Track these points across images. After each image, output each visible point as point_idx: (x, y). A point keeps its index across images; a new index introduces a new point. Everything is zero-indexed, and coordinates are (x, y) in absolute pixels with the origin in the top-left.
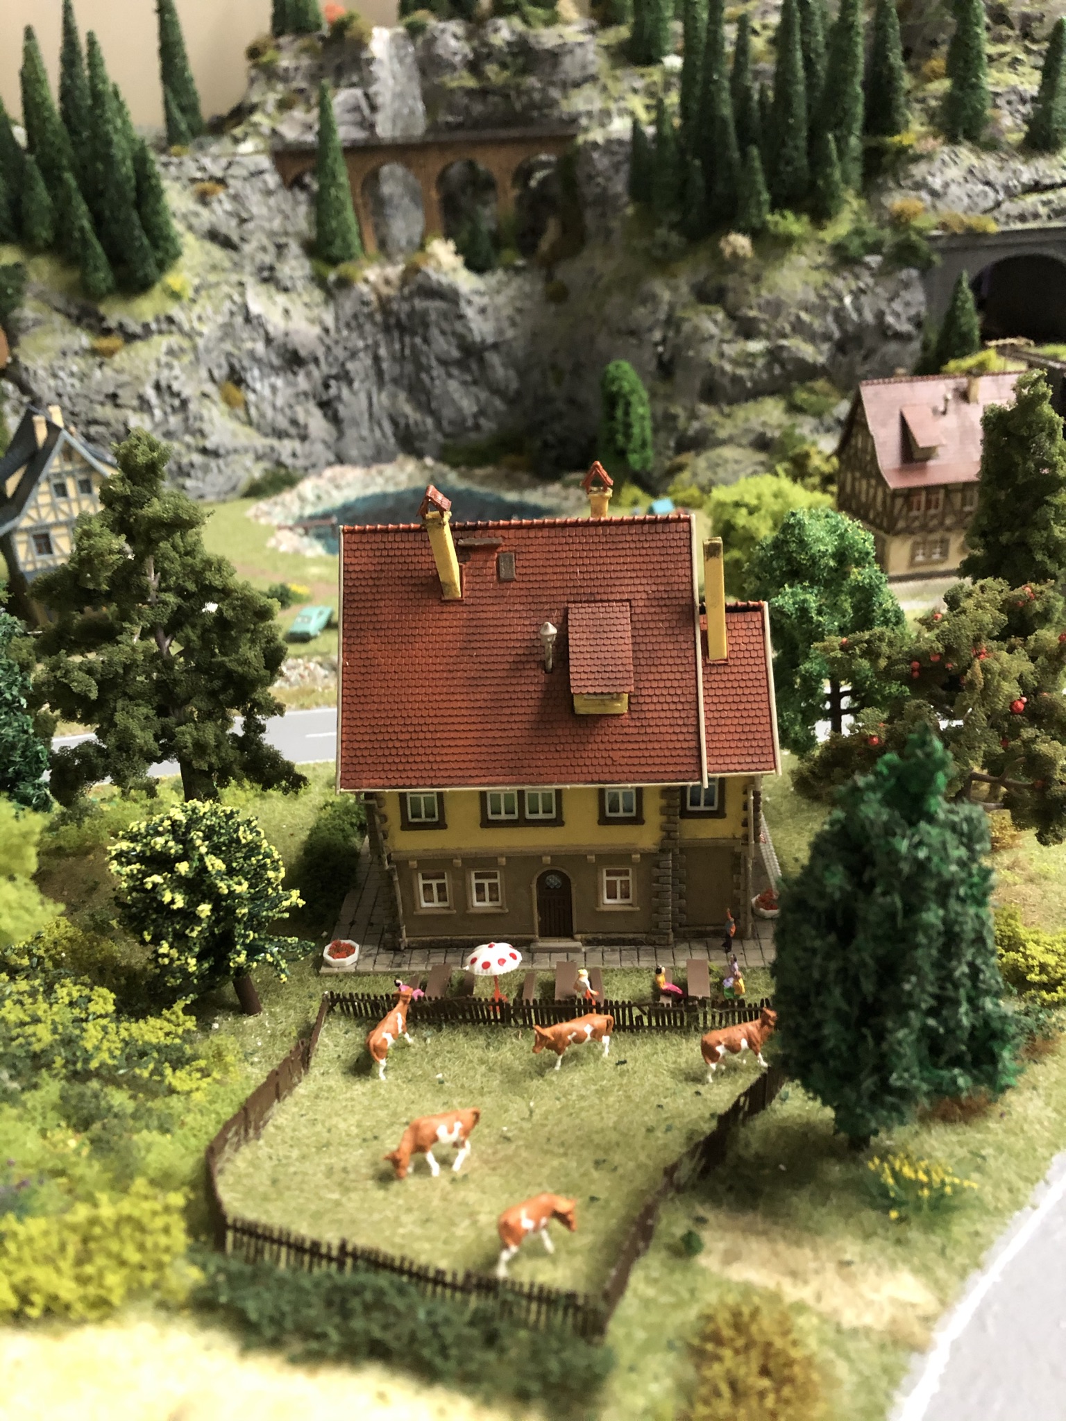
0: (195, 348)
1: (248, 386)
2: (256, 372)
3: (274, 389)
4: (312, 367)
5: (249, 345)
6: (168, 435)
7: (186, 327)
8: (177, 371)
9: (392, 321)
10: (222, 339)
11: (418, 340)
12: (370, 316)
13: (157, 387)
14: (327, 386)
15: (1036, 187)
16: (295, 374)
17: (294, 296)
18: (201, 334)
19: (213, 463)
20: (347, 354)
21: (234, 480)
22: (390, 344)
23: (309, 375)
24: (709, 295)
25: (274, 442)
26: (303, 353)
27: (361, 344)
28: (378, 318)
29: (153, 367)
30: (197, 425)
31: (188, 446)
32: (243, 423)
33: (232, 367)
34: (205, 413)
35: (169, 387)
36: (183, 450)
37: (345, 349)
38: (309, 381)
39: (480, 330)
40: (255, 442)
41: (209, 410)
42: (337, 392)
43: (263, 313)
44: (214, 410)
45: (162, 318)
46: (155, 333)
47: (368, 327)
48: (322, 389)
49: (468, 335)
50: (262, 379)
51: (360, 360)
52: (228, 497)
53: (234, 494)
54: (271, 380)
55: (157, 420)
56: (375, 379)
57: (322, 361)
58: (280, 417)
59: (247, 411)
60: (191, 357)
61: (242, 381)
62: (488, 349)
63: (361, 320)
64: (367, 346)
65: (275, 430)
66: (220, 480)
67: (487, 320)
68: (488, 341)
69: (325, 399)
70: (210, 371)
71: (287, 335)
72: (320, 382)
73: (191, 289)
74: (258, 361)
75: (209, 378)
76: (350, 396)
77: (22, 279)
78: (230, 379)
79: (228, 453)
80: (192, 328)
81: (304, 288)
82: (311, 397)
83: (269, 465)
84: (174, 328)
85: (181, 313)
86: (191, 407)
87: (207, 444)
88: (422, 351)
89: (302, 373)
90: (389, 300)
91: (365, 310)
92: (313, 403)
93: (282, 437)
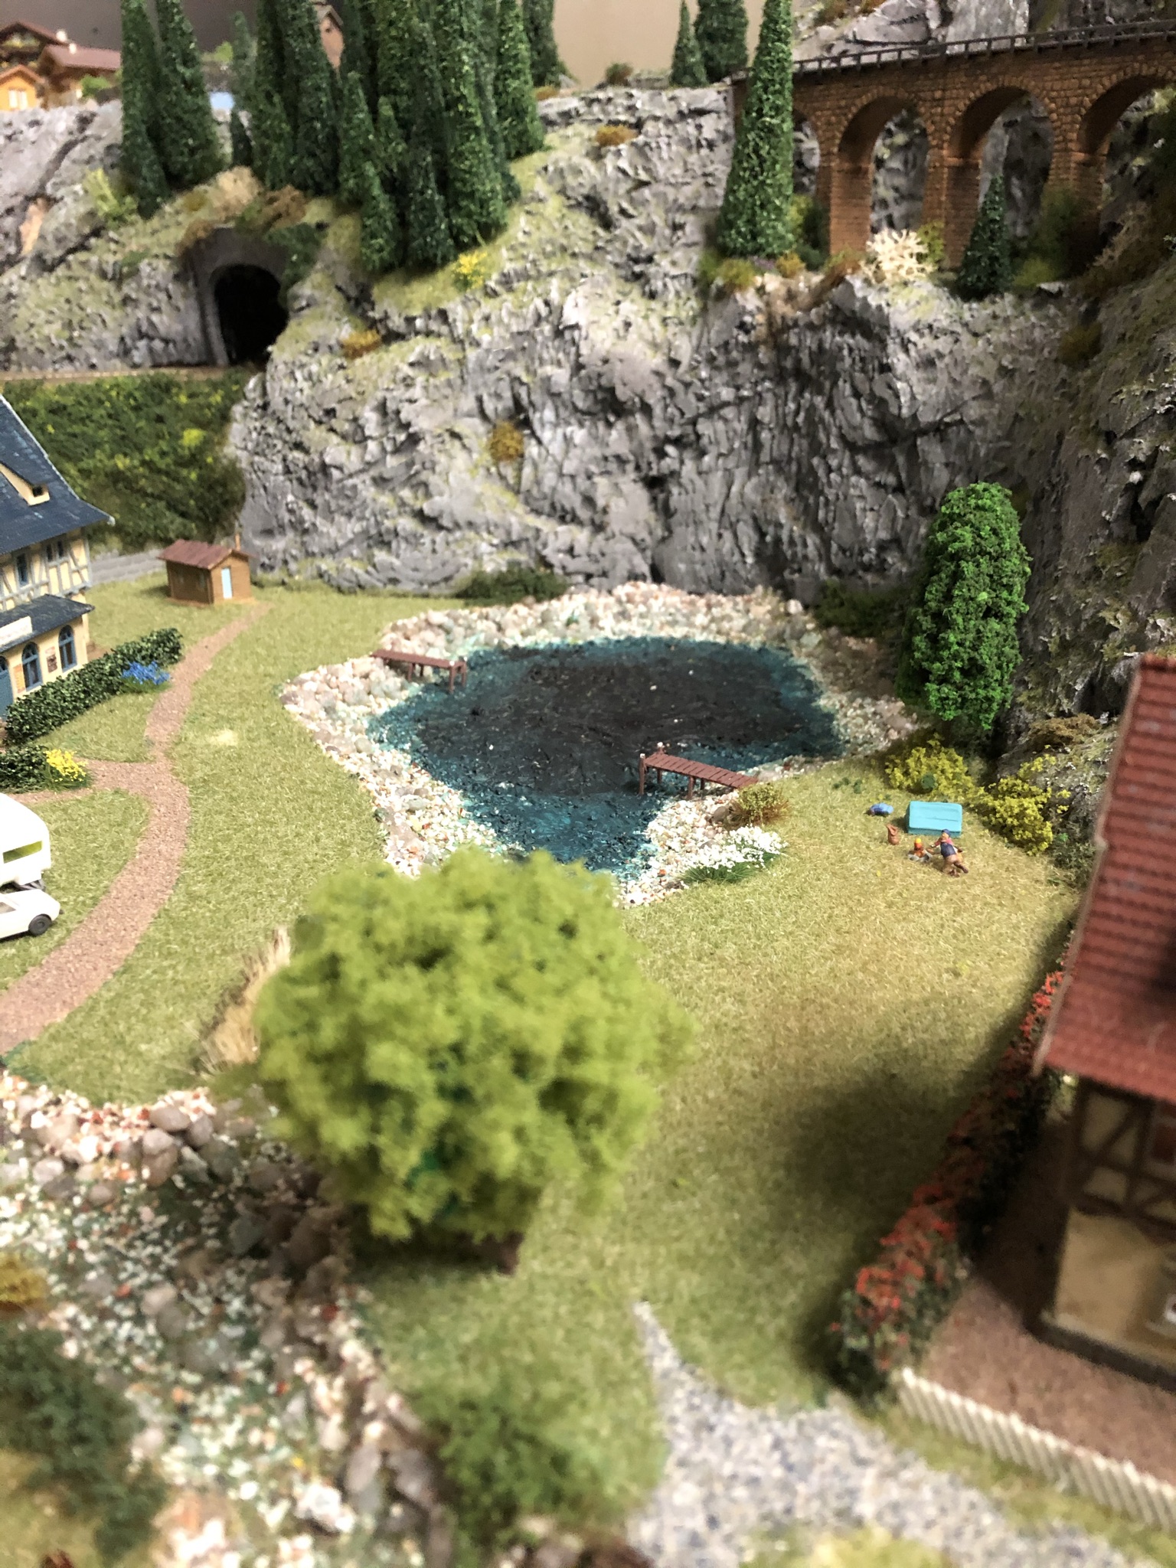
0: (462, 362)
1: (533, 434)
2: (549, 414)
3: (567, 440)
4: (639, 419)
5: (549, 370)
6: (380, 482)
7: (460, 330)
8: (417, 392)
9: (789, 363)
10: (510, 356)
11: (819, 401)
12: (751, 348)
13: (382, 408)
14: (661, 454)
16: (609, 425)
17: (655, 305)
18: (477, 344)
19: (427, 536)
20: (702, 407)
21: (448, 570)
22: (780, 401)
23: (631, 430)
25: (545, 525)
26: (622, 393)
27: (727, 394)
28: (764, 355)
29: (384, 383)
30: (425, 476)
31: (403, 504)
32: (508, 486)
33: (516, 400)
34: (442, 459)
35: (398, 412)
36: (393, 510)
37: (700, 398)
38: (631, 439)
39: (913, 397)
40: (513, 519)
41: (451, 457)
42: (676, 466)
43: (582, 323)
44: (461, 459)
45: (434, 312)
46: (417, 333)
47: (745, 368)
48: (652, 457)
49: (892, 401)
50: (556, 425)
51: (726, 420)
52: (434, 591)
53: (444, 589)
54: (569, 430)
55: (368, 458)
56: (745, 455)
57: (658, 411)
58: (567, 488)
59: (520, 469)
60: (453, 375)
61: (527, 423)
62: (923, 432)
63: (735, 354)
64: (741, 400)
65: (553, 506)
66: (429, 564)
67: (933, 381)
68: (926, 417)
69: (654, 473)
70: (480, 400)
71: (606, 361)
72: (649, 445)
73: (495, 276)
74: (555, 396)
75: (476, 411)
76: (695, 477)
77: (317, 244)
78: (511, 418)
79: (457, 526)
80: (468, 333)
81: (677, 293)
82: (630, 467)
83: (522, 557)
84: (444, 329)
85: (460, 309)
86: (421, 447)
87: (427, 508)
88: (822, 420)
89: (620, 426)
90: (786, 328)
91: (743, 338)
92: (633, 475)
93: (562, 520)
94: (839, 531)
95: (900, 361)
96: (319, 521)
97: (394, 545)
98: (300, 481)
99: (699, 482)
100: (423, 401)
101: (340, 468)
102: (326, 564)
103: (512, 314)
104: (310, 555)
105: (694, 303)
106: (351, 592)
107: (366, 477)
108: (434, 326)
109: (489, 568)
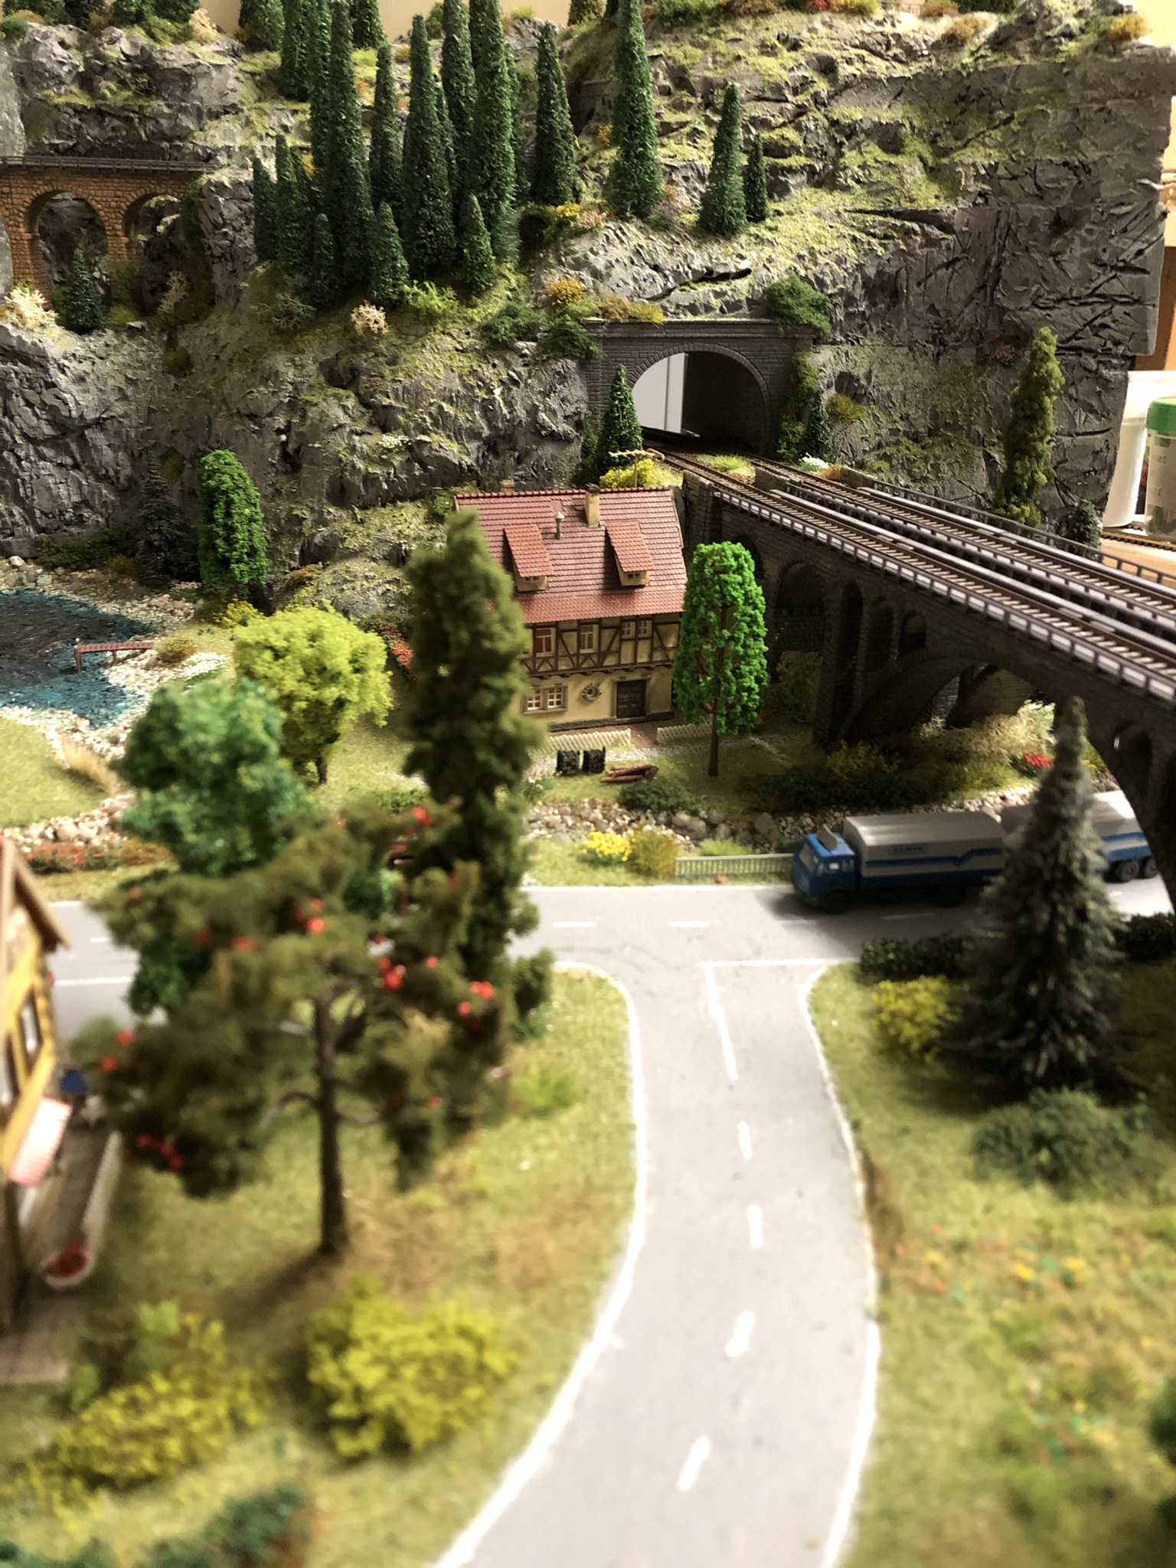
15: (709, 276)
24: (341, 377)
39: (77, 403)
49: (62, 407)
62: (89, 426)
67: (87, 391)
68: (90, 416)
94: (40, 502)
95: (62, 380)
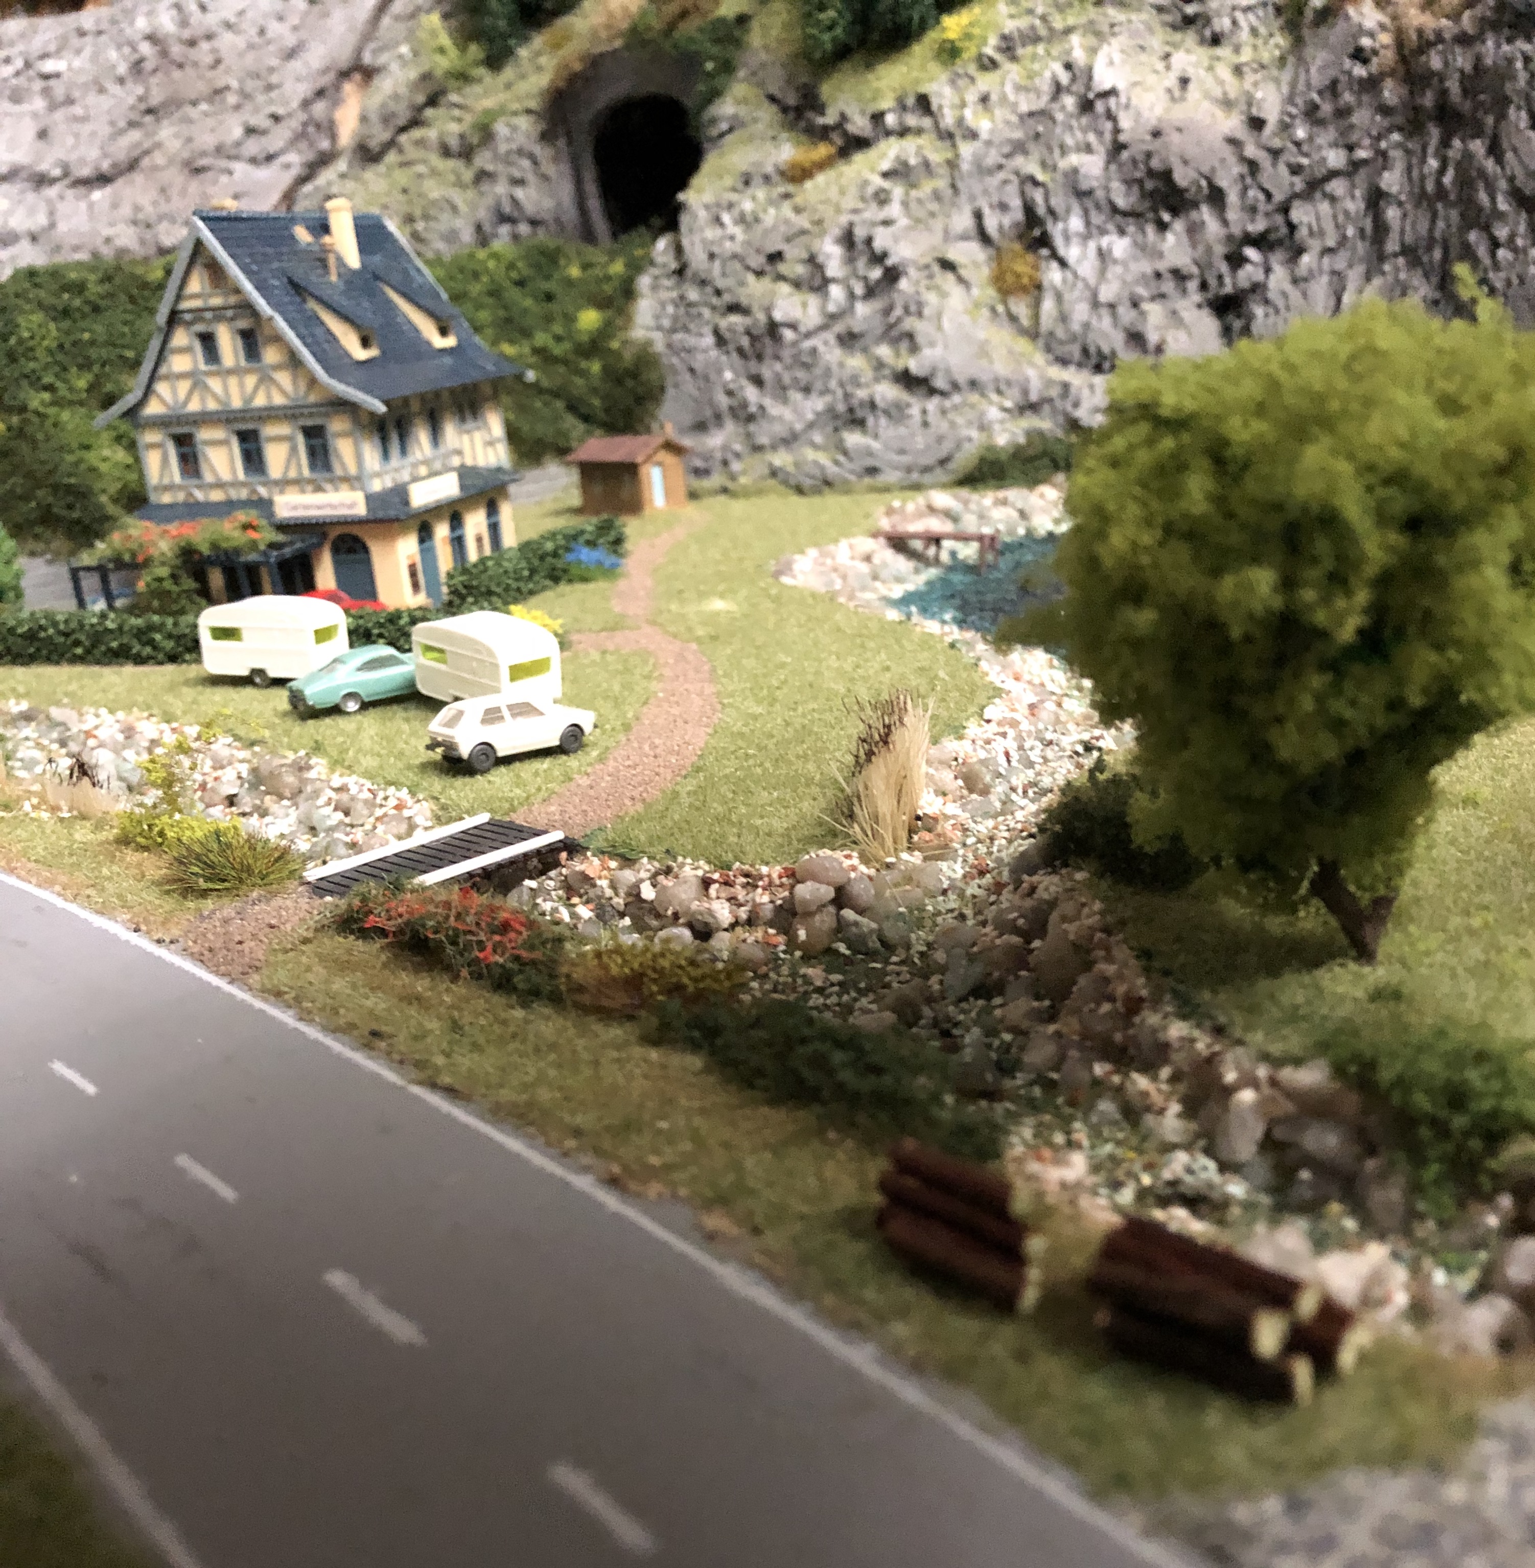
0: (952, 165)
1: (1054, 255)
2: (1076, 223)
3: (1103, 255)
4: (1206, 213)
5: (1074, 159)
6: (849, 340)
7: (948, 119)
8: (894, 210)
9: (1428, 100)
10: (1019, 148)
11: (1478, 146)
12: (1371, 85)
13: (848, 239)
14: (1236, 260)
16: (1162, 227)
17: (1224, 51)
18: (973, 135)
19: (915, 405)
20: (1299, 184)
21: (946, 448)
22: (1418, 157)
23: (1194, 230)
25: (1076, 377)
26: (1182, 177)
27: (1335, 158)
28: (1390, 93)
29: (850, 202)
30: (910, 323)
31: (879, 365)
32: (1023, 332)
33: (1029, 209)
34: (931, 298)
35: (869, 241)
36: (868, 375)
37: (1295, 170)
38: (1194, 245)
40: (1031, 373)
41: (944, 295)
42: (1259, 276)
43: (1121, 86)
44: (956, 297)
45: (911, 101)
46: (888, 133)
47: (1362, 117)
48: (1224, 268)
50: (1086, 237)
51: (1333, 199)
52: (927, 479)
53: (940, 475)
54: (1105, 241)
55: (832, 308)
56: (1361, 248)
57: (1233, 198)
58: (1106, 322)
59: (1036, 305)
60: (942, 183)
61: (1044, 241)
63: (1348, 97)
64: (1355, 166)
65: (1085, 351)
66: (920, 442)
69: (1228, 289)
70: (978, 216)
71: (1156, 134)
72: (1220, 250)
73: (993, 41)
74: (1083, 195)
75: (973, 232)
76: (1288, 287)
77: (738, 43)
78: (1020, 237)
79: (956, 386)
80: (960, 121)
81: (1254, 32)
82: (1192, 285)
83: (1045, 424)
84: (927, 122)
85: (947, 91)
86: (903, 284)
87: (914, 365)
88: (1482, 174)
89: (1179, 226)
90: (1425, 44)
91: (1360, 71)
92: (1197, 297)
93: (1098, 369)
96: (767, 402)
97: (870, 421)
98: (740, 351)
99: (1294, 294)
100: (903, 222)
101: (793, 326)
102: (781, 459)
103: (1019, 88)
104: (758, 449)
105: (1281, 40)
106: (816, 491)
107: (829, 336)
108: (912, 120)
109: (1002, 440)
